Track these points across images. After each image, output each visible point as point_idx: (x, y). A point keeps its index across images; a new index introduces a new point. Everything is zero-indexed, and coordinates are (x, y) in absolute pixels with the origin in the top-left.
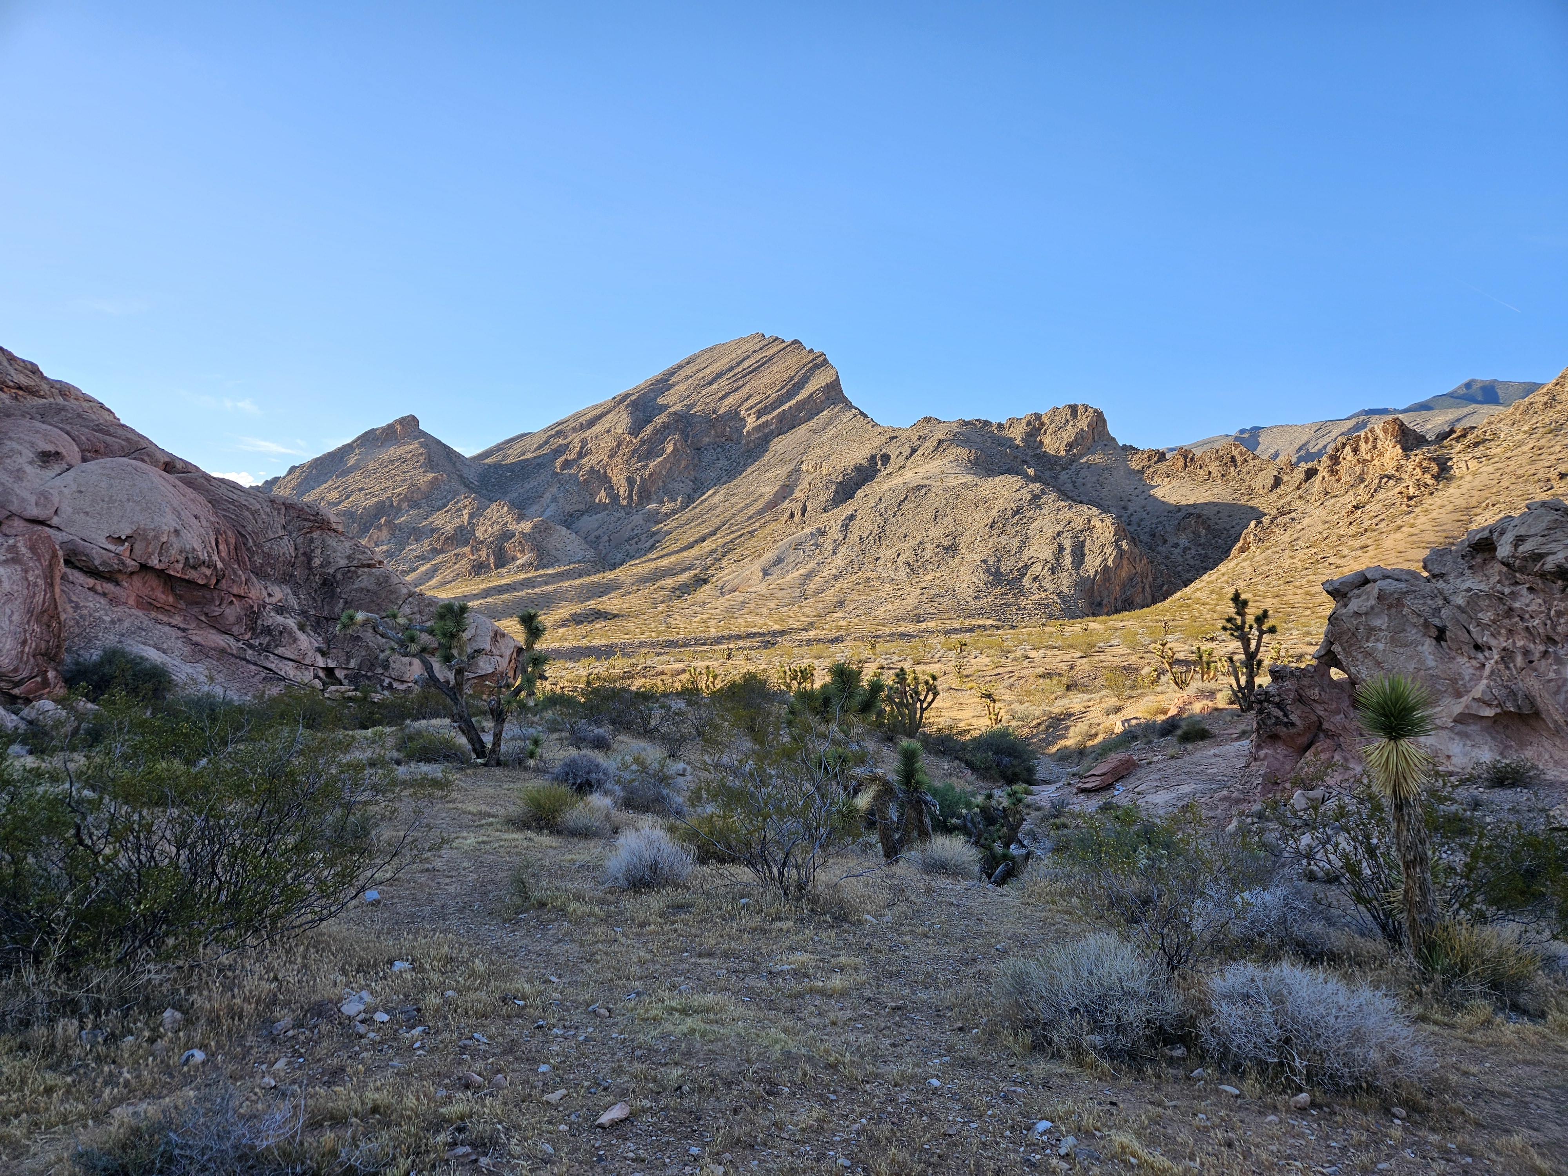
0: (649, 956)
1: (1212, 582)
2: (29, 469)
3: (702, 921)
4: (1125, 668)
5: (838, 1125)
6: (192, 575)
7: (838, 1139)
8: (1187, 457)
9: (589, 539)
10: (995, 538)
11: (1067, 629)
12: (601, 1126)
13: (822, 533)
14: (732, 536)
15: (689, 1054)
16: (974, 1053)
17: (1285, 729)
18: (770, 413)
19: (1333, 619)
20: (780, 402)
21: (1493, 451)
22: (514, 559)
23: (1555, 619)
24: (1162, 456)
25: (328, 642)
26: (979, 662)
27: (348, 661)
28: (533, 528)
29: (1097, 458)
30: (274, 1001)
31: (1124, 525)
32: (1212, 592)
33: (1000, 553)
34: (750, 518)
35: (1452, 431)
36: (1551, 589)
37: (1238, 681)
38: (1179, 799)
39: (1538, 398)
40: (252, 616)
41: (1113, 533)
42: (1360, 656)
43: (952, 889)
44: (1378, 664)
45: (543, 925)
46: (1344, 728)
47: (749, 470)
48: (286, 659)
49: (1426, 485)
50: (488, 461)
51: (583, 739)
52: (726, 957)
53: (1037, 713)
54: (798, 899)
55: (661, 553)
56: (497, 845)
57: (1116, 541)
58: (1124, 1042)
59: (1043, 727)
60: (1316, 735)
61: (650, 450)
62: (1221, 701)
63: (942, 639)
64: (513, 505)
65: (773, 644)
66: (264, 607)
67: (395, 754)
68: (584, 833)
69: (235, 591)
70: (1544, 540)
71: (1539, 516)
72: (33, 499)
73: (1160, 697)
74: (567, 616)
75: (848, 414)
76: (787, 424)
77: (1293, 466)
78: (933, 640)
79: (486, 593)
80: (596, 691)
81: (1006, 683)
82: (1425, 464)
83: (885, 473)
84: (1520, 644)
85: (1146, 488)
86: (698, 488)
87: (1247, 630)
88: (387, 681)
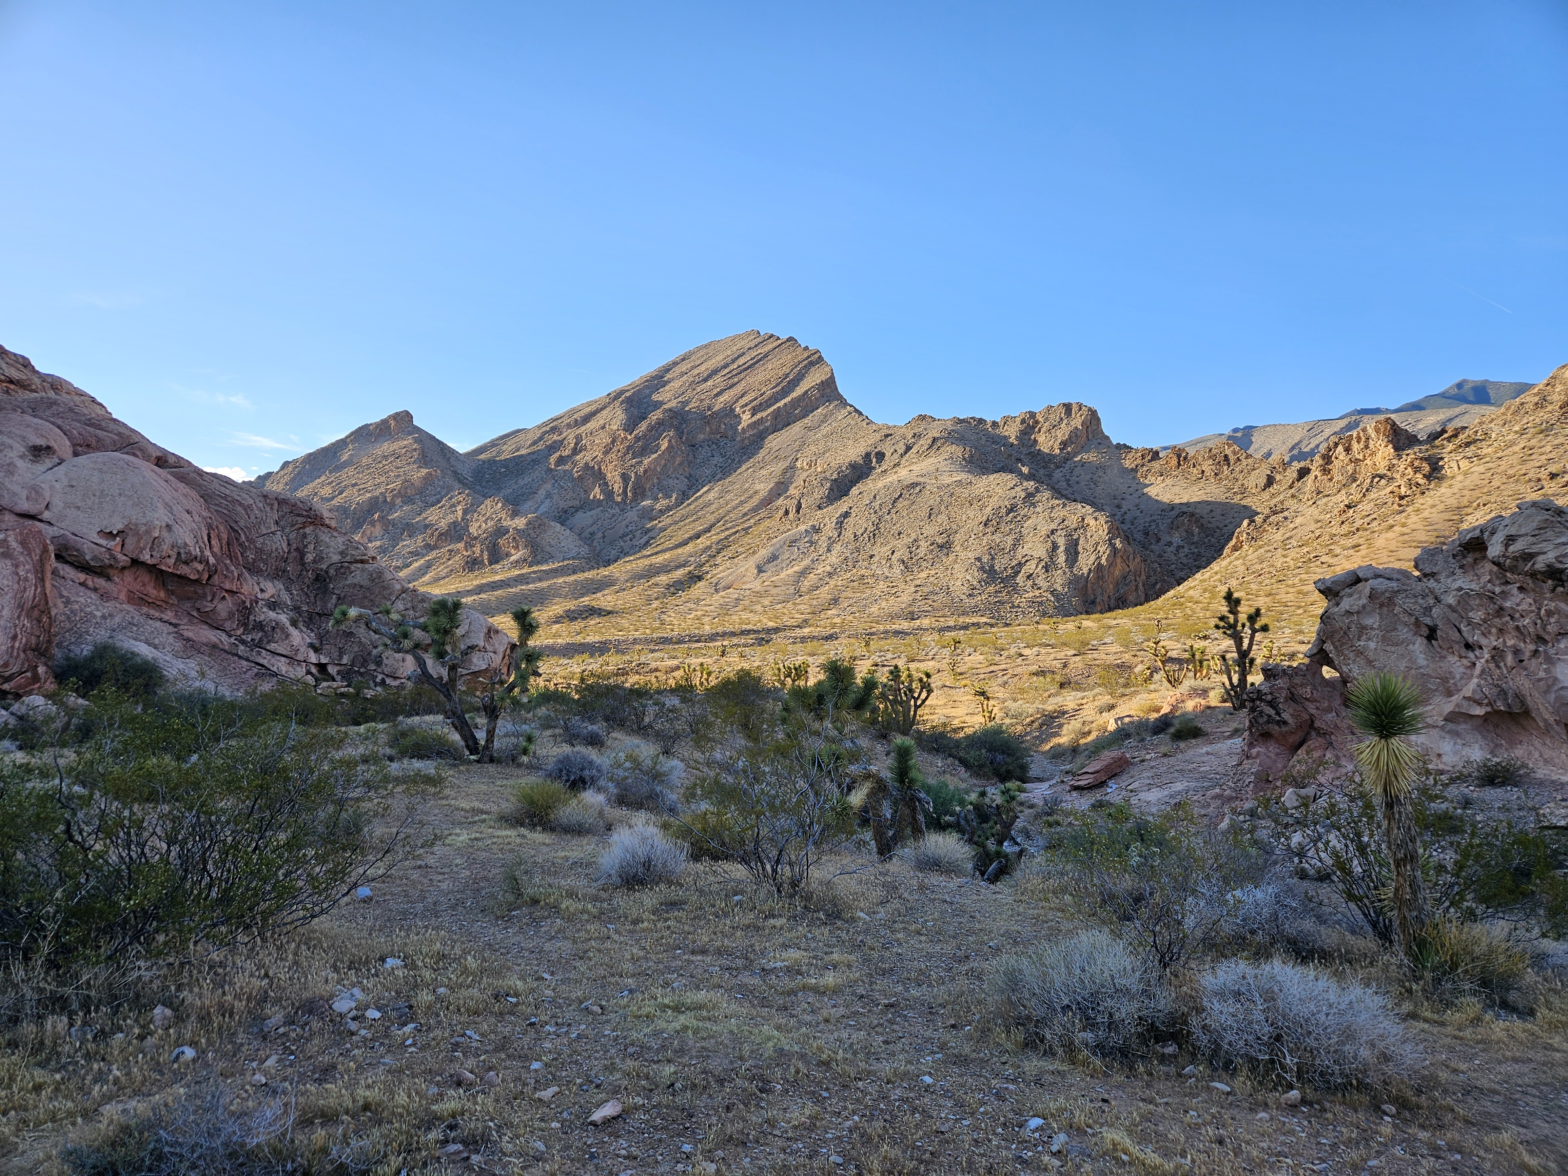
0: (641, 954)
1: (1205, 581)
2: (20, 463)
3: (695, 918)
4: (1118, 666)
5: (831, 1122)
6: (184, 570)
7: (830, 1136)
8: (1180, 456)
9: (583, 535)
10: (989, 536)
11: (1061, 627)
12: (593, 1124)
13: (817, 530)
14: (727, 533)
15: (681, 1051)
16: (967, 1050)
17: (1277, 728)
18: (765, 410)
19: (1325, 618)
20: (775, 399)
21: (1485, 451)
22: (508, 555)
23: (1545, 618)
24: (1155, 455)
25: (320, 638)
26: (973, 660)
27: (341, 657)
28: (527, 525)
29: (1091, 457)
30: (265, 999)
31: (1117, 524)
32: (1205, 591)
33: (994, 551)
34: (745, 515)
35: (1444, 431)
36: (1542, 588)
37: (1230, 679)
38: (1171, 796)
39: (1530, 398)
40: (245, 611)
41: (1106, 531)
42: (1351, 655)
43: (945, 887)
44: (1370, 662)
45: (536, 922)
46: (1336, 726)
47: (744, 467)
48: (278, 654)
49: (1418, 485)
50: (482, 457)
51: (576, 736)
52: (720, 954)
53: (1031, 711)
54: (792, 896)
55: (656, 550)
56: (490, 842)
57: (1110, 540)
58: (1116, 1040)
59: (1036, 725)
60: (1308, 733)
61: (644, 447)
62: (1214, 698)
63: (936, 636)
64: (507, 501)
65: (768, 642)
66: (257, 603)
67: (388, 751)
68: (577, 830)
69: (227, 586)
70: (1534, 539)
71: (1530, 516)
72: (24, 494)
73: (1153, 695)
74: (561, 613)
75: (843, 411)
76: (782, 421)
77: (1285, 465)
78: (928, 638)
79: (480, 589)
80: (590, 688)
81: (1000, 680)
82: (1416, 464)
83: (879, 471)
84: (1510, 643)
85: (1139, 487)
86: (693, 485)
87: (1239, 628)
88: (380, 677)
